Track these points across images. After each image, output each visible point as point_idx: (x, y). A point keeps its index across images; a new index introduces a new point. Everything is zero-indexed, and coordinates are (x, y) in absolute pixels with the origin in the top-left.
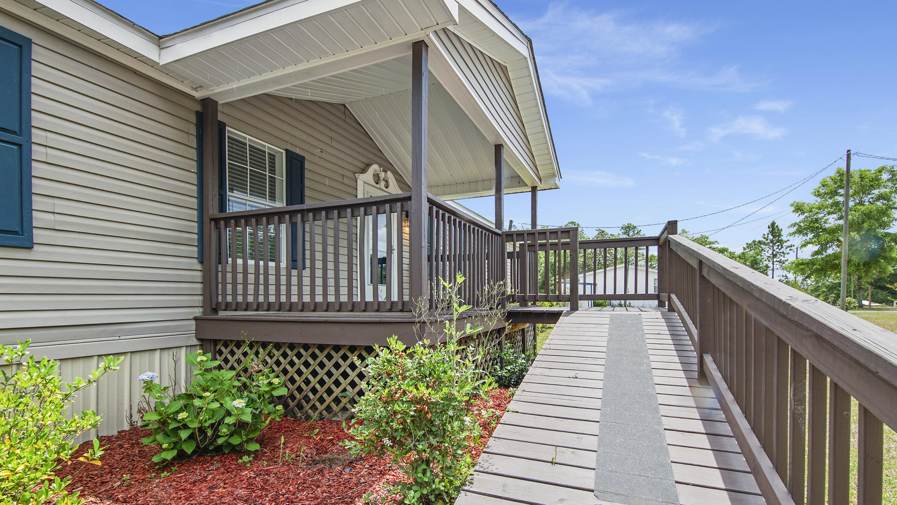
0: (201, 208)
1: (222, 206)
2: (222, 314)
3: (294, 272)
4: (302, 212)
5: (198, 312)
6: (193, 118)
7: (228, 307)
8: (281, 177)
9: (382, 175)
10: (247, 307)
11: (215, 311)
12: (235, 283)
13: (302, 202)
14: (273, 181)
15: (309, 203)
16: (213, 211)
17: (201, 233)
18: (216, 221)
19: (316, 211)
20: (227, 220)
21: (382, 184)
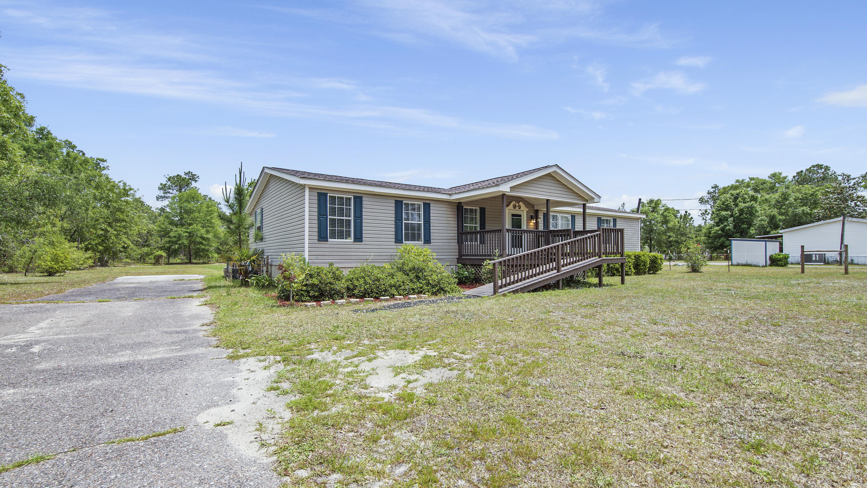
0: (458, 230)
1: (463, 230)
2: (463, 257)
3: (481, 245)
4: (485, 232)
5: (457, 257)
6: (456, 207)
7: (464, 255)
8: (478, 216)
9: (517, 204)
10: (468, 256)
11: (461, 257)
12: (465, 249)
13: (485, 229)
14: (476, 218)
15: (486, 230)
16: (460, 231)
17: (458, 237)
18: (461, 233)
19: (488, 232)
20: (464, 233)
21: (517, 208)
